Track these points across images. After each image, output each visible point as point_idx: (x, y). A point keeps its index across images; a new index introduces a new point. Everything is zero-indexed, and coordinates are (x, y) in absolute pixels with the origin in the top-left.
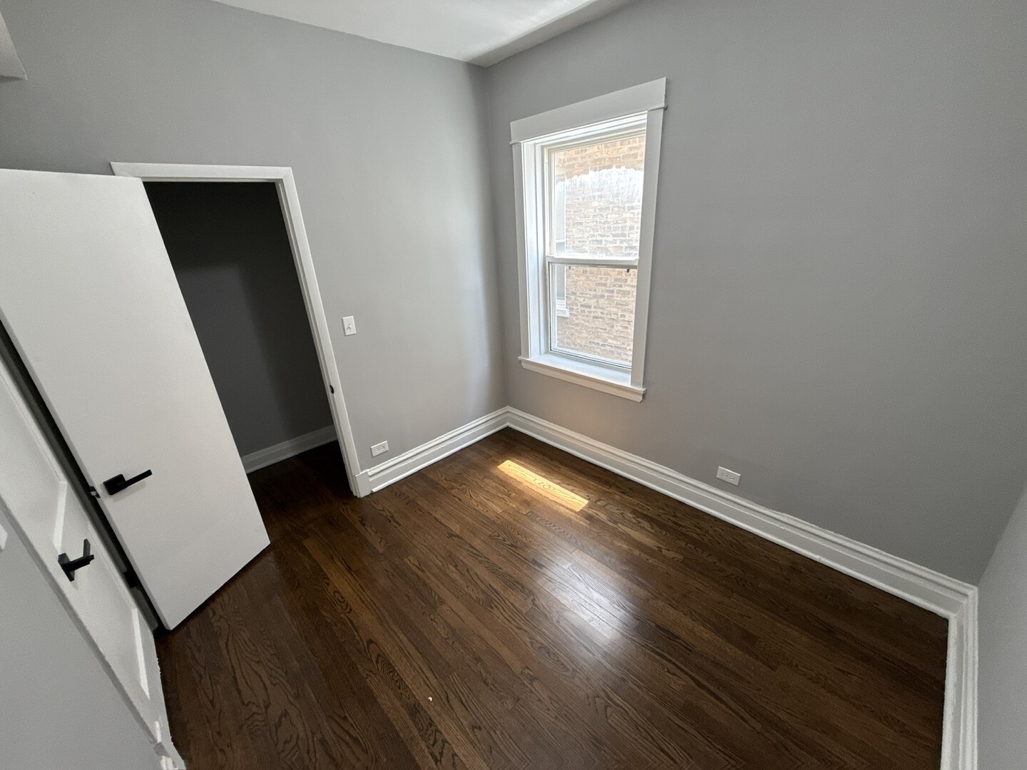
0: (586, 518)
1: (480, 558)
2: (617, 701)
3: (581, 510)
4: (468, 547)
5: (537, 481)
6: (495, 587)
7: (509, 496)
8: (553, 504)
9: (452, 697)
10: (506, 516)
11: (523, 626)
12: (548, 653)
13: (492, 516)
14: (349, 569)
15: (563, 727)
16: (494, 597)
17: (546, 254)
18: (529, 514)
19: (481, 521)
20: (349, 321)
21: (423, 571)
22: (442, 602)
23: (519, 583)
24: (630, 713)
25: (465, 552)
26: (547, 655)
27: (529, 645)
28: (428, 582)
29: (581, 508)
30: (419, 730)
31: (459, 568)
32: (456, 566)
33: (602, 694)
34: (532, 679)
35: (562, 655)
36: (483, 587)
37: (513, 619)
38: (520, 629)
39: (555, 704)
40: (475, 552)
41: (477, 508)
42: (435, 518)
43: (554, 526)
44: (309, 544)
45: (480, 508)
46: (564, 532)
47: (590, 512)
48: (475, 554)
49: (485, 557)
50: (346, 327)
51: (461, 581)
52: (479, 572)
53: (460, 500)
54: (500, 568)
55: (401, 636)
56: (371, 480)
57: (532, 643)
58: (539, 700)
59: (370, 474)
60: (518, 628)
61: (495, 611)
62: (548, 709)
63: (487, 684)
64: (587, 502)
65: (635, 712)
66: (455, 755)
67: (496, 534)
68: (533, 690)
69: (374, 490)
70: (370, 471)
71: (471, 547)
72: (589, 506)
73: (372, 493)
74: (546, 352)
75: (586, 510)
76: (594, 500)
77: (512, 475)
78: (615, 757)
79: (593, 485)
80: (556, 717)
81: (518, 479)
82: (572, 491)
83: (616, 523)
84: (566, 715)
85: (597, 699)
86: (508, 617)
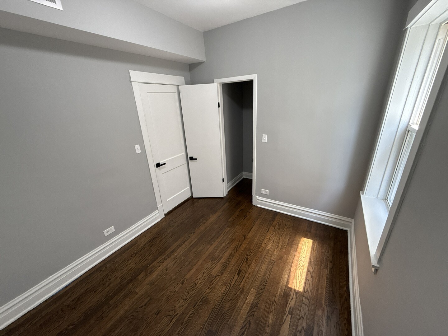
0: (285, 293)
1: (235, 250)
2: (173, 321)
3: (291, 288)
4: (240, 243)
5: (303, 259)
6: (222, 259)
7: (282, 248)
8: (288, 271)
9: (177, 260)
10: (265, 252)
11: (205, 274)
12: (194, 287)
13: (263, 245)
14: (219, 217)
15: (164, 298)
16: (217, 260)
17: (410, 124)
18: (273, 262)
19: (258, 244)
21: (224, 234)
22: (211, 245)
23: (226, 268)
24: (168, 327)
25: (237, 244)
26: (192, 287)
27: (197, 279)
28: (219, 238)
29: (293, 287)
31: (228, 244)
32: (229, 243)
33: (176, 313)
34: (183, 283)
35: (193, 293)
36: (221, 255)
37: (207, 270)
38: (203, 274)
39: (173, 294)
40: (238, 247)
41: (266, 239)
42: (252, 228)
43: (269, 275)
45: (266, 240)
46: (267, 281)
47: (292, 294)
48: (237, 247)
49: (237, 251)
50: (263, 139)
51: (222, 247)
52: (228, 251)
53: (268, 231)
54: (232, 258)
55: (197, 239)
56: (258, 201)
57: (197, 280)
58: (175, 287)
59: (258, 198)
61: (210, 263)
62: (171, 291)
63: (181, 268)
64: (301, 290)
65: (168, 330)
66: (160, 266)
67: (252, 251)
68: (178, 284)
69: (258, 206)
71: (241, 245)
72: (297, 293)
73: (257, 206)
75: (293, 291)
76: (306, 295)
77: (300, 245)
78: (152, 321)
79: (322, 293)
80: (168, 295)
81: (299, 249)
82: (306, 280)
83: (291, 313)
84: (168, 299)
85: (174, 311)
86: (208, 268)
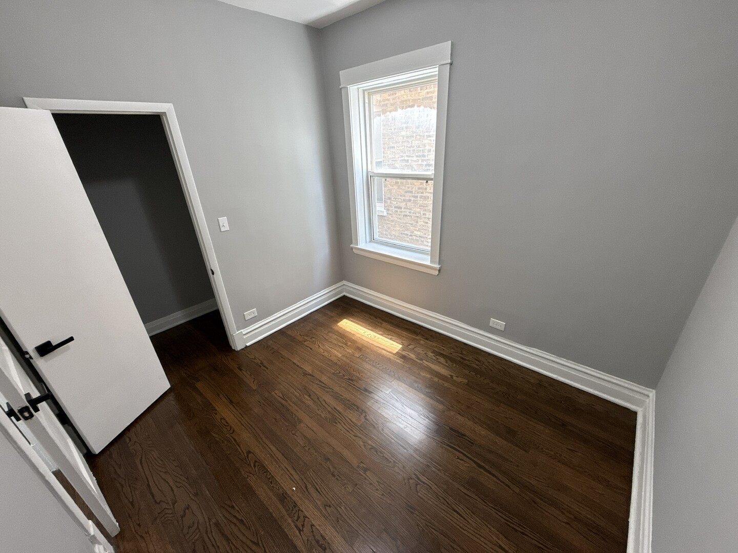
0: (401, 358)
1: (326, 389)
2: (424, 481)
3: (397, 352)
4: (317, 382)
5: (366, 334)
6: (338, 409)
7: (346, 344)
8: (378, 348)
9: (309, 486)
10: (344, 359)
11: (358, 434)
12: (376, 451)
13: (333, 359)
14: (231, 402)
15: (388, 501)
16: (338, 416)
17: (369, 170)
18: (361, 356)
19: (327, 363)
20: (224, 221)
21: (285, 400)
22: (300, 421)
23: (355, 405)
24: (433, 488)
25: (315, 386)
26: (375, 453)
27: (363, 447)
28: (290, 408)
29: (397, 351)
30: (287, 511)
31: (312, 397)
32: (309, 396)
33: (414, 476)
34: (365, 470)
35: (385, 452)
36: (329, 409)
37: (351, 430)
38: (356, 437)
39: (383, 486)
40: (323, 385)
41: (323, 354)
42: (293, 363)
43: (379, 364)
44: (199, 385)
45: (326, 354)
46: (386, 368)
47: (403, 353)
48: (323, 387)
49: (330, 388)
50: (221, 225)
51: (313, 406)
52: (326, 399)
53: (311, 349)
54: (342, 396)
55: (272, 447)
56: (245, 337)
57: (365, 446)
58: (371, 484)
59: (244, 333)
60: (355, 436)
61: (339, 426)
62: (377, 490)
63: (334, 476)
64: (401, 346)
65: (436, 487)
66: (313, 525)
67: (338, 372)
68: (366, 476)
69: (248, 344)
70: (244, 331)
71: (320, 381)
72: (403, 349)
73: (246, 347)
74: (370, 241)
75: (400, 352)
76: (406, 345)
77: (348, 330)
78: (423, 518)
79: (406, 335)
80: (383, 495)
81: (352, 332)
82: (391, 339)
83: (421, 360)
84: (389, 493)
85: (410, 480)
86: (348, 429)
